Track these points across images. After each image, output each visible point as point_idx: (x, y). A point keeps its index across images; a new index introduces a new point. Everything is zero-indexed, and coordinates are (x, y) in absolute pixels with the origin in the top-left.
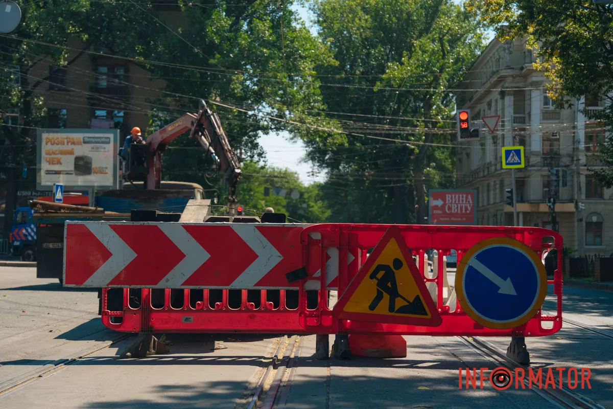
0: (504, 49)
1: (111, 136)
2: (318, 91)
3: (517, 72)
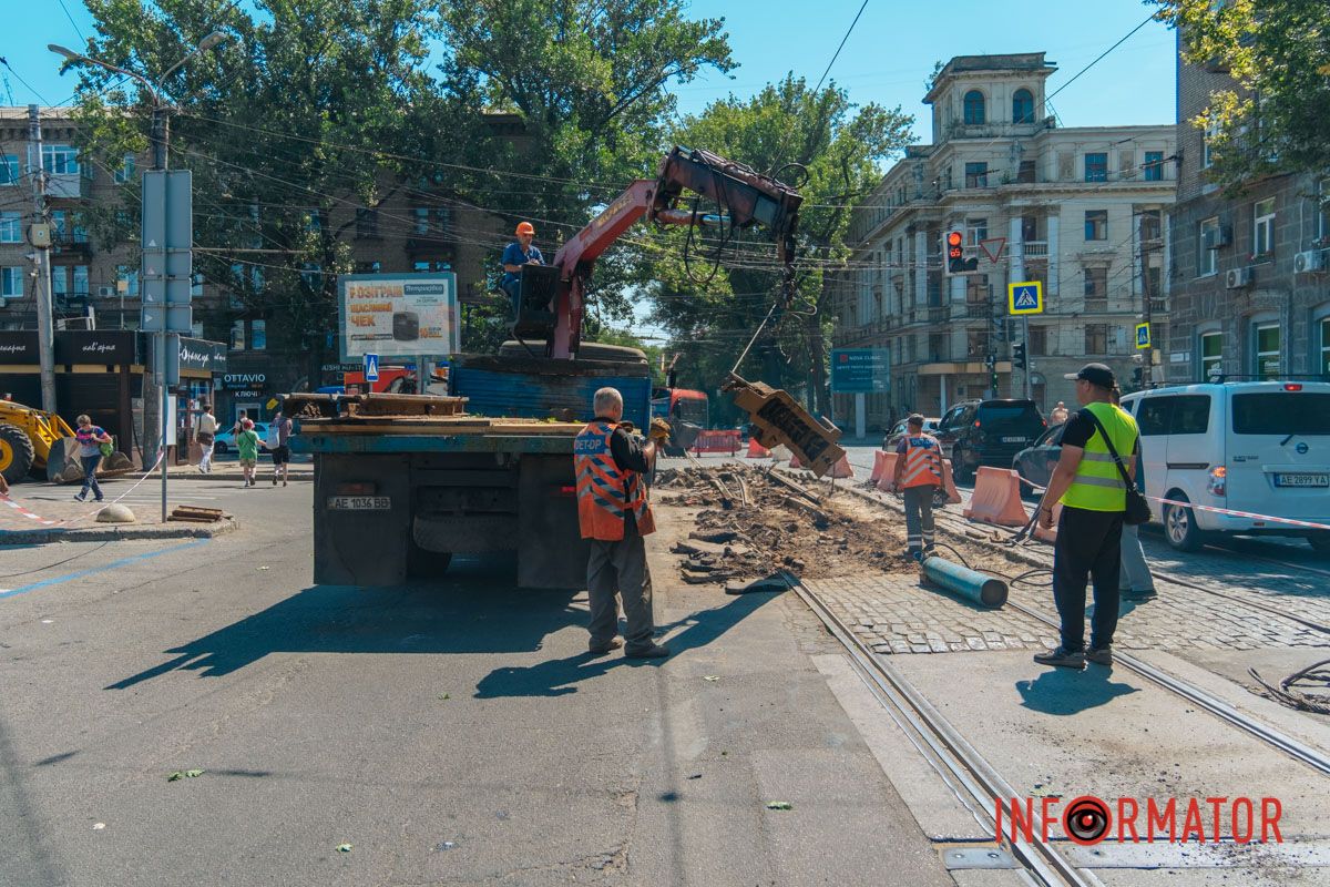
0: (914, 175)
1: (445, 282)
3: (932, 202)
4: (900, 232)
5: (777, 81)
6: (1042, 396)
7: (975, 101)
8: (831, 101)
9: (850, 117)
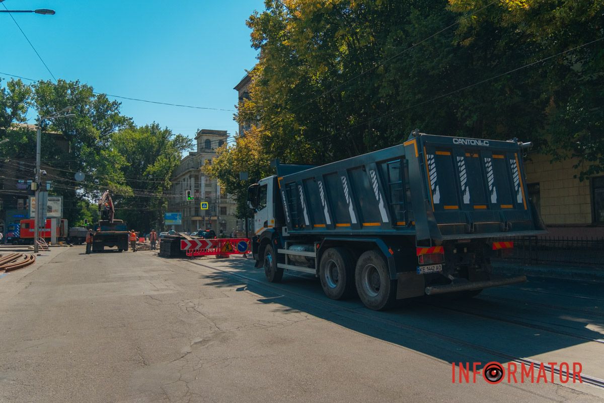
1: (60, 198)
2: (123, 176)
3: (196, 169)
4: (187, 176)
5: (150, 124)
6: (225, 228)
7: (208, 143)
8: (167, 132)
9: (173, 138)
